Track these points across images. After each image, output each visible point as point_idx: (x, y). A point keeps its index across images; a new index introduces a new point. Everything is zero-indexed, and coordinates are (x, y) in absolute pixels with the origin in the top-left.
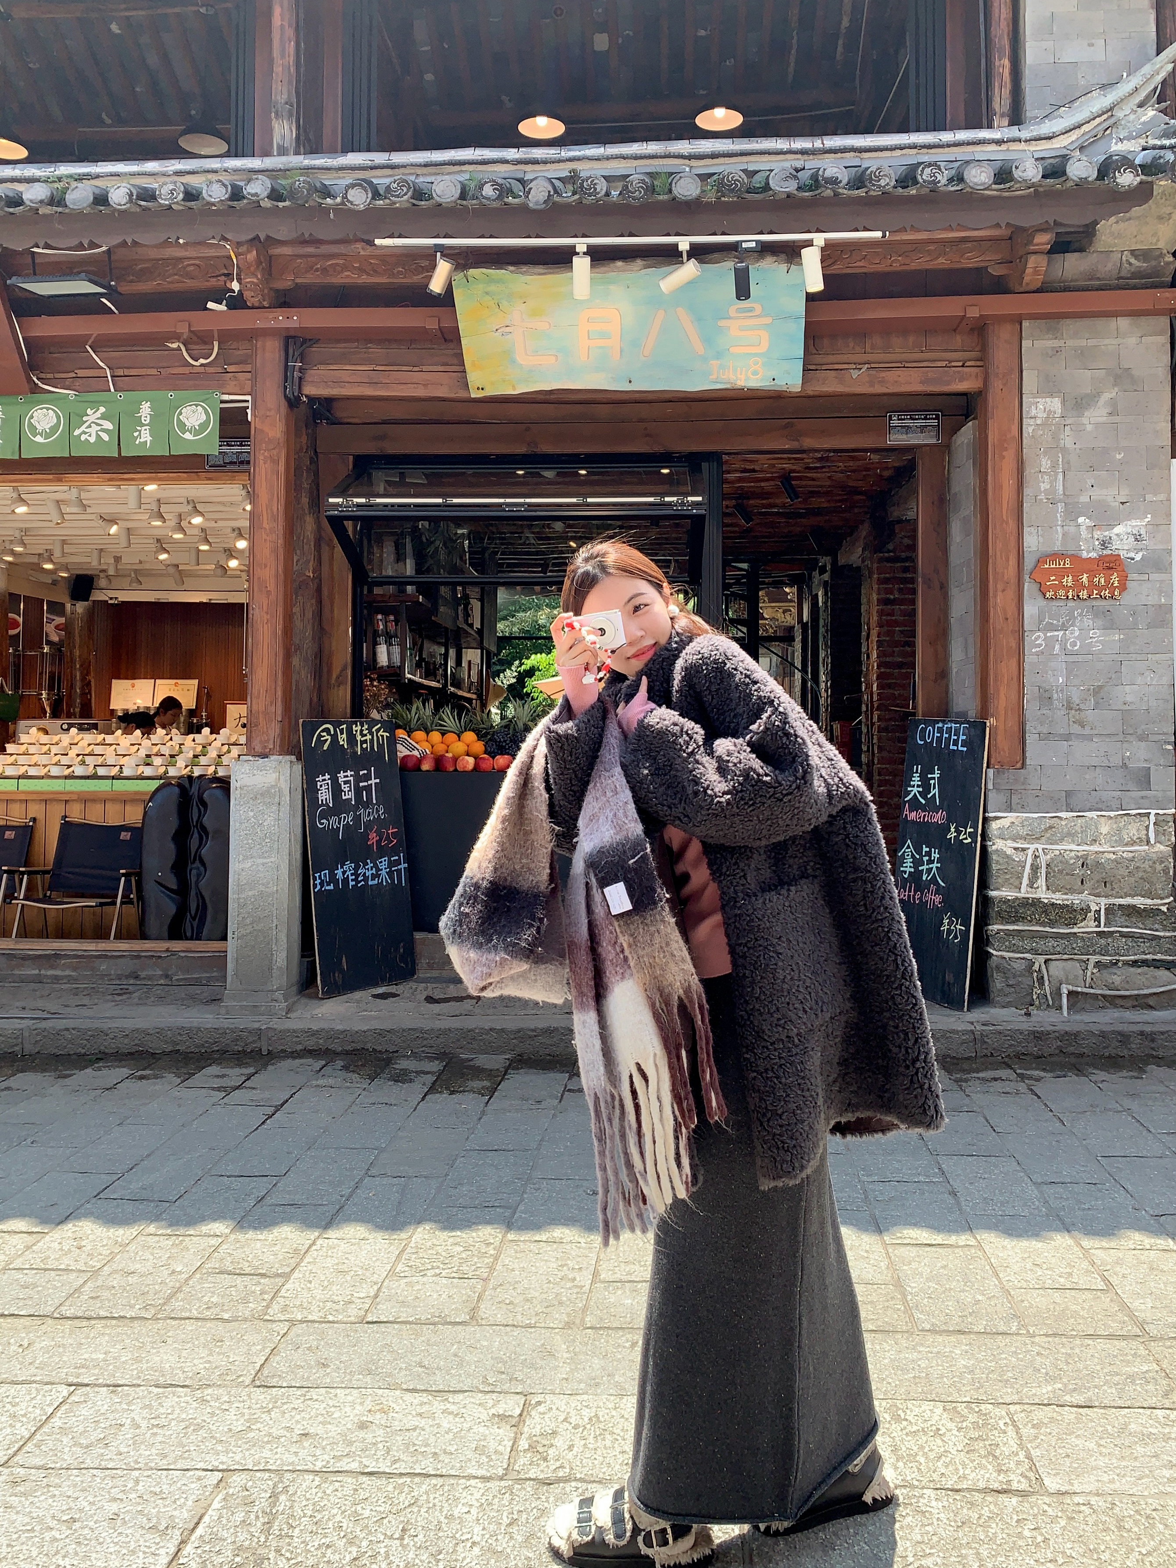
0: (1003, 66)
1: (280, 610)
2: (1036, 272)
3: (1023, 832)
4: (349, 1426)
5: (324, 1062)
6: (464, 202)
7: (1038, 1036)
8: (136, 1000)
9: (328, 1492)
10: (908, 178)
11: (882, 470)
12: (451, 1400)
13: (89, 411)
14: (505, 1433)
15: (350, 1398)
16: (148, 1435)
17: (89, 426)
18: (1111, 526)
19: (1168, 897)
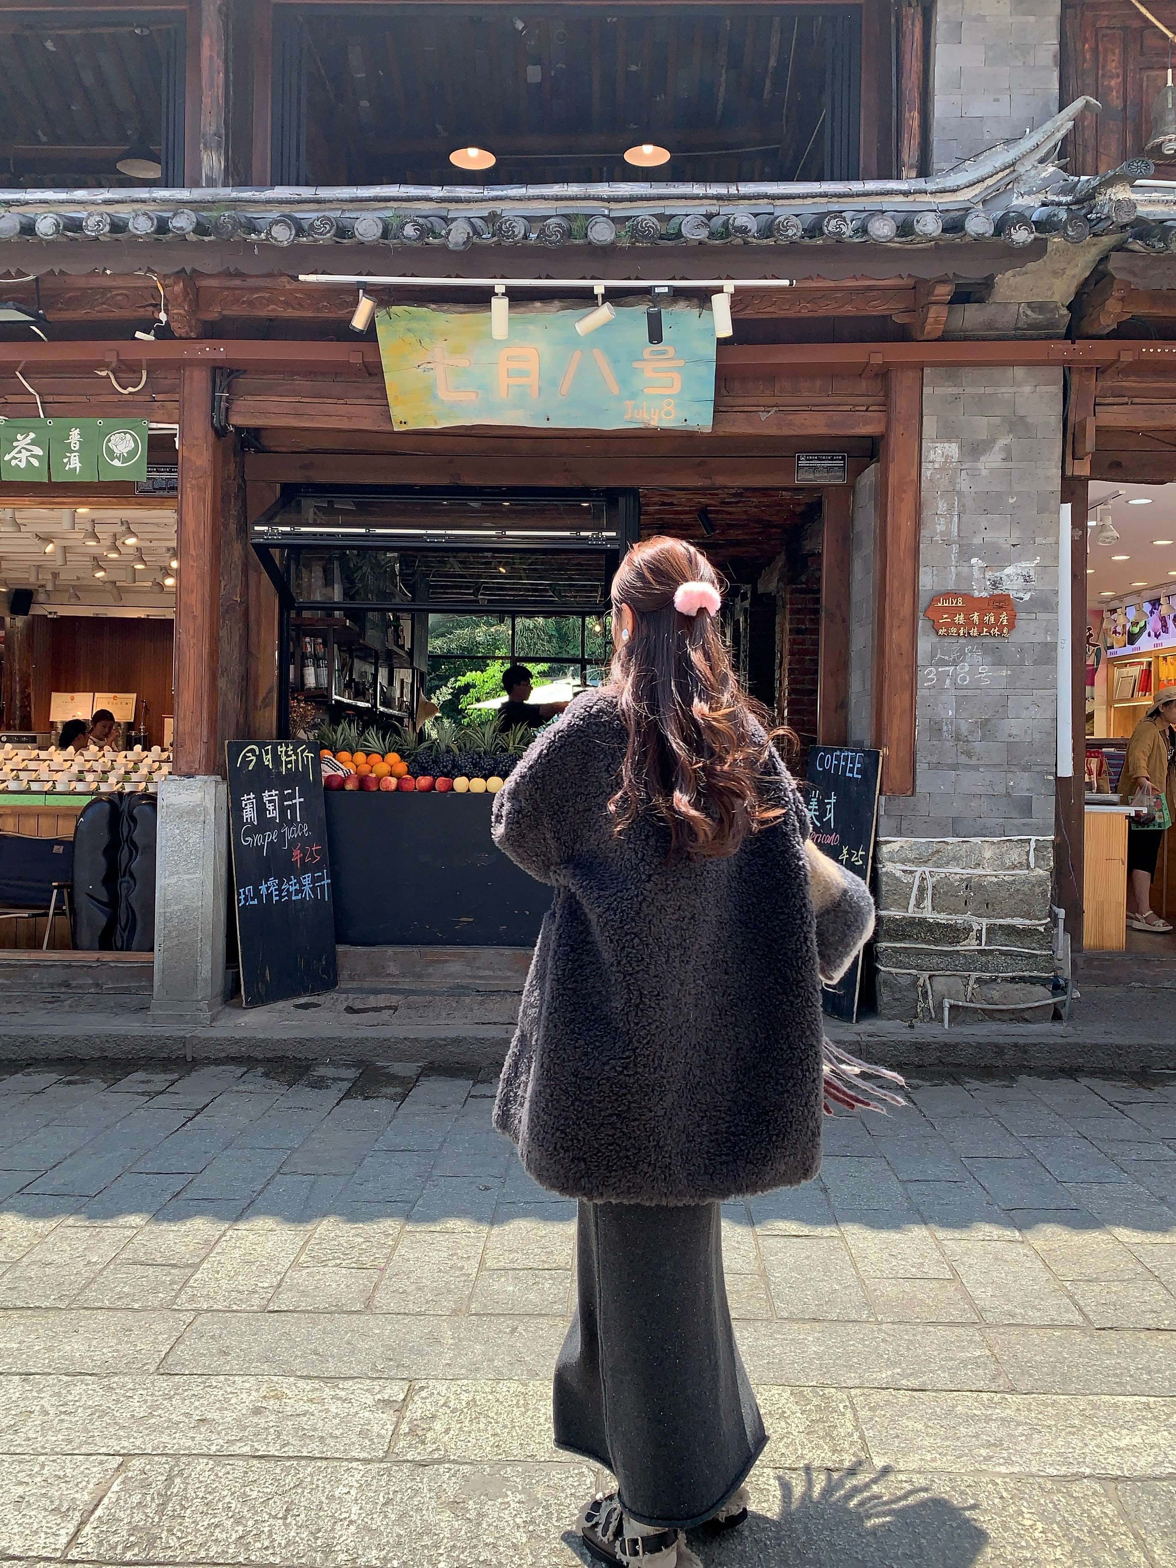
0: (913, 119)
1: (206, 635)
2: (937, 322)
3: (911, 856)
4: (244, 1412)
5: (245, 1069)
6: (386, 242)
7: (919, 1047)
8: (67, 1009)
9: (220, 1474)
10: (814, 230)
11: (794, 505)
12: (341, 1386)
13: (19, 437)
14: (388, 1418)
15: (247, 1385)
16: (56, 1421)
17: (20, 452)
18: (1003, 567)
19: (1045, 918)
